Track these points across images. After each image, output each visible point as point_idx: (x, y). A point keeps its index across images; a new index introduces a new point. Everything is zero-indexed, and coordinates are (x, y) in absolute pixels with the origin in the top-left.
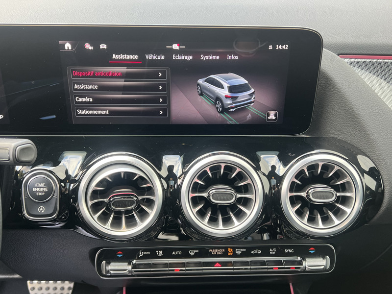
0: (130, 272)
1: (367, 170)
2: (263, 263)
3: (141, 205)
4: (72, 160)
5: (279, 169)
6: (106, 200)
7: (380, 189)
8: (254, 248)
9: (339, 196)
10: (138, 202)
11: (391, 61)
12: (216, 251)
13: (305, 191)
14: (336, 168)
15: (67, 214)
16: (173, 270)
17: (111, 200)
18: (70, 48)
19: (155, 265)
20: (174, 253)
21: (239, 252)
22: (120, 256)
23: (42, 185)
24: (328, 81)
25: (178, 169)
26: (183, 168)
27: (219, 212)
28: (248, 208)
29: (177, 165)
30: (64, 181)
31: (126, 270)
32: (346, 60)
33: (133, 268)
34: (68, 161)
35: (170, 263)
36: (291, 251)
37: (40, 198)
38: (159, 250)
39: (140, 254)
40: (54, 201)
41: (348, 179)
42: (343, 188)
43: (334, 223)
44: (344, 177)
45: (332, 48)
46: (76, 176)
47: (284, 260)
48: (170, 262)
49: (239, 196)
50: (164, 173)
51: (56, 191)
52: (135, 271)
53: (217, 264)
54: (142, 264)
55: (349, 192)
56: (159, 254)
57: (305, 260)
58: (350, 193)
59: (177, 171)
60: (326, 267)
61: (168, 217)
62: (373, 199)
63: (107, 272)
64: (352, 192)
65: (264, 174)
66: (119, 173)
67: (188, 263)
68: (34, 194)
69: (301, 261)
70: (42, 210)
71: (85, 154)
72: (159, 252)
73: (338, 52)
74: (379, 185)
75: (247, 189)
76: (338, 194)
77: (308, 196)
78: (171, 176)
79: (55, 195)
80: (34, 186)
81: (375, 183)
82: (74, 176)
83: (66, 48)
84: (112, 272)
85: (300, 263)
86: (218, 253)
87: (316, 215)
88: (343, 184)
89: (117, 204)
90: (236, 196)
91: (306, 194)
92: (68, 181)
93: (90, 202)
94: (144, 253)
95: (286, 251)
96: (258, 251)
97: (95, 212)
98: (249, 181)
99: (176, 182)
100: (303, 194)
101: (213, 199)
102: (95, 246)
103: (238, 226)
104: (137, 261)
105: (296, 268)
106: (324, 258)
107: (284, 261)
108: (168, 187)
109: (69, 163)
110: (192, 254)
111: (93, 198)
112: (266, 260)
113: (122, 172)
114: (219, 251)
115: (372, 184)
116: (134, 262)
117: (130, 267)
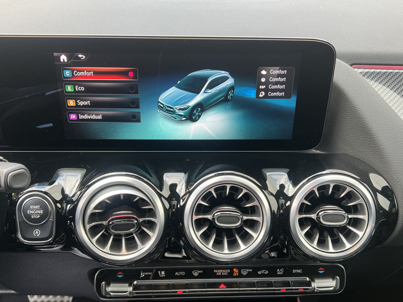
0: (130, 293)
1: (380, 189)
2: (270, 284)
3: (142, 227)
4: (69, 178)
5: (288, 189)
6: (105, 223)
7: (394, 209)
8: (260, 269)
9: (351, 219)
10: (139, 224)
11: (402, 71)
12: (221, 271)
13: (314, 213)
14: (348, 189)
15: (63, 236)
16: (176, 292)
17: (111, 223)
18: (66, 61)
19: (156, 287)
20: (176, 274)
21: (244, 273)
22: (120, 276)
23: (37, 207)
24: (340, 94)
25: (182, 189)
26: (187, 187)
27: (224, 234)
28: (255, 231)
29: (181, 184)
30: (60, 202)
31: (127, 292)
32: (360, 70)
33: (133, 290)
34: (63, 179)
35: (173, 284)
36: (299, 271)
37: (35, 221)
38: (161, 270)
39: (142, 274)
40: (49, 224)
41: (360, 201)
42: (356, 209)
43: (345, 247)
44: (356, 198)
45: (345, 58)
46: (74, 196)
47: (292, 280)
48: (172, 282)
49: (245, 218)
50: (166, 192)
51: (52, 214)
52: (136, 293)
53: (222, 285)
54: (143, 285)
55: (361, 214)
56: (161, 274)
57: (314, 281)
58: (363, 215)
59: (181, 191)
60: (335, 288)
61: (170, 239)
62: (386, 220)
63: (107, 293)
64: (364, 214)
65: (272, 194)
66: (119, 196)
67: (191, 284)
68: (28, 217)
69: (310, 282)
70: (37, 233)
71: (84, 171)
72: (161, 273)
73: (351, 62)
74: (393, 205)
75: (253, 210)
76: (350, 216)
77: (318, 218)
78: (174, 195)
79: (52, 217)
80: (29, 208)
81: (389, 203)
82: (71, 196)
83: (62, 61)
84: (112, 294)
85: (309, 284)
86: (223, 273)
87: (326, 237)
88: (355, 206)
89: (116, 227)
90: (242, 218)
91: (316, 216)
92: (64, 202)
93: (88, 225)
94: (146, 274)
95: (294, 271)
96: (265, 272)
97: (94, 235)
98: (256, 203)
99: (179, 202)
100: (314, 216)
101: (218, 222)
102: (93, 267)
103: (244, 249)
104: (137, 282)
105: (304, 289)
106: (333, 279)
107: (291, 282)
108: (170, 207)
109: (65, 182)
110: (196, 274)
111: (91, 220)
112: (273, 281)
113: (122, 194)
114: (224, 271)
115: (385, 203)
116: (135, 282)
117: (131, 289)
